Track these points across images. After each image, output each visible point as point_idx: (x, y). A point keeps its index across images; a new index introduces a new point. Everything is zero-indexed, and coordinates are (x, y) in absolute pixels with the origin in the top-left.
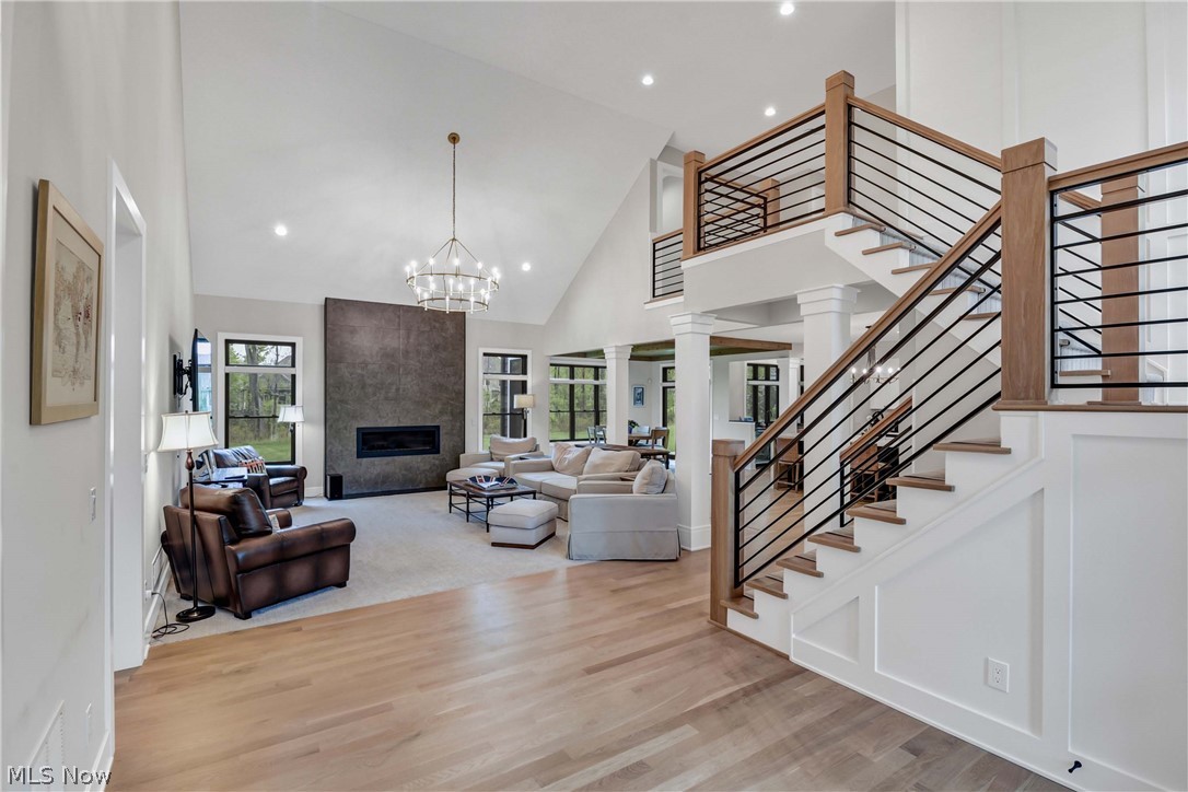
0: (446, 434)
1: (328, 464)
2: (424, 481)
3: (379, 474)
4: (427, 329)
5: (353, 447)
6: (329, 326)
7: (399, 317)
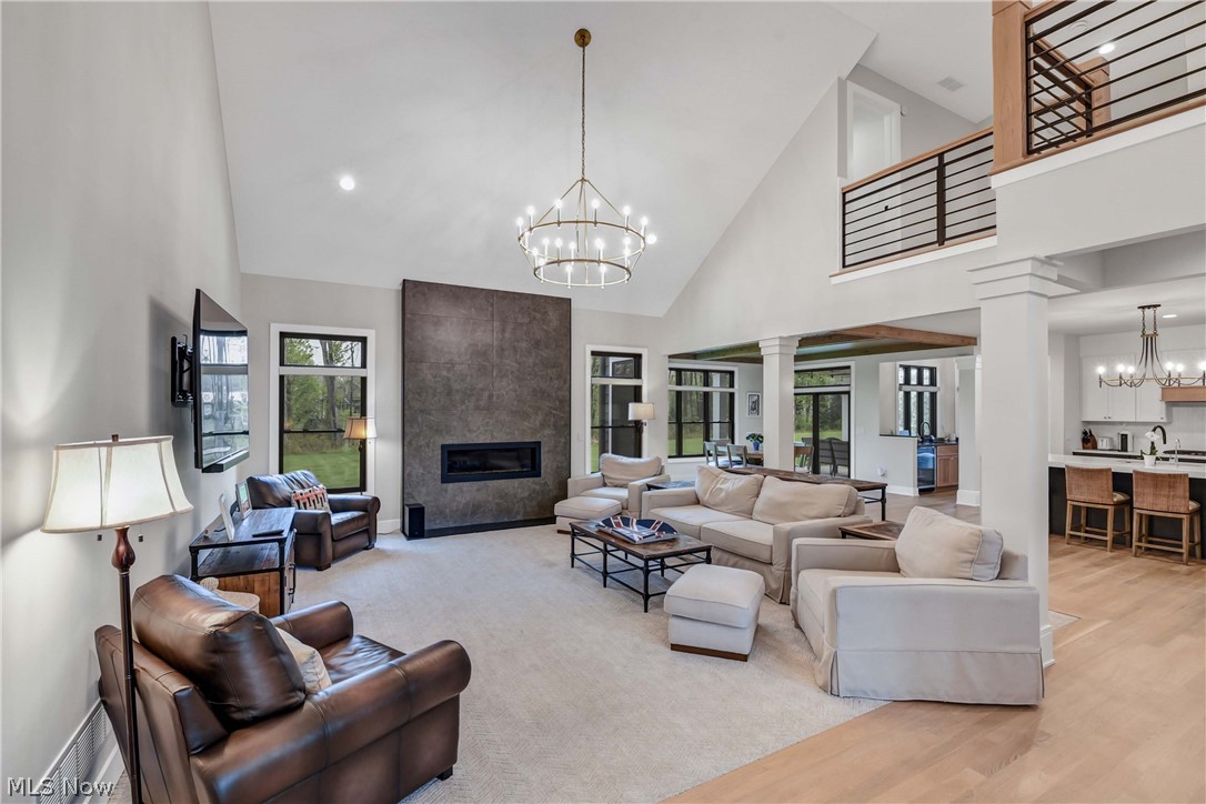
0: (549, 452)
1: (406, 491)
2: (522, 511)
3: (467, 504)
4: (526, 320)
5: (437, 469)
6: (408, 316)
7: (492, 305)
